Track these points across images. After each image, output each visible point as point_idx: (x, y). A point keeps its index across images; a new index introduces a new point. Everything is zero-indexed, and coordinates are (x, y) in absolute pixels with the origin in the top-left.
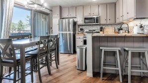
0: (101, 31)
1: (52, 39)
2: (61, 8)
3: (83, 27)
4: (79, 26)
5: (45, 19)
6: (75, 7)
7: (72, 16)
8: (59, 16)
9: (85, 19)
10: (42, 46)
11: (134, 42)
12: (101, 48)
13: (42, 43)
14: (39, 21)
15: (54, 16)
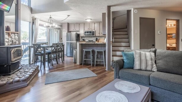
0: (97, 41)
1: (59, 45)
2: (68, 24)
3: (85, 38)
4: (82, 37)
5: (57, 31)
6: (79, 24)
7: (77, 30)
8: (67, 30)
9: (85, 32)
10: (53, 48)
11: (101, 47)
12: (83, 50)
13: (53, 47)
14: (53, 33)
15: (63, 30)
